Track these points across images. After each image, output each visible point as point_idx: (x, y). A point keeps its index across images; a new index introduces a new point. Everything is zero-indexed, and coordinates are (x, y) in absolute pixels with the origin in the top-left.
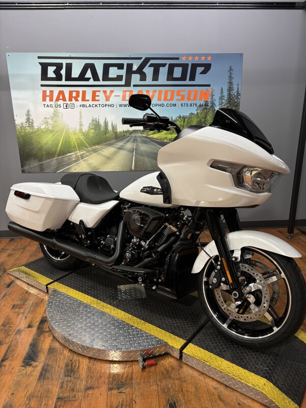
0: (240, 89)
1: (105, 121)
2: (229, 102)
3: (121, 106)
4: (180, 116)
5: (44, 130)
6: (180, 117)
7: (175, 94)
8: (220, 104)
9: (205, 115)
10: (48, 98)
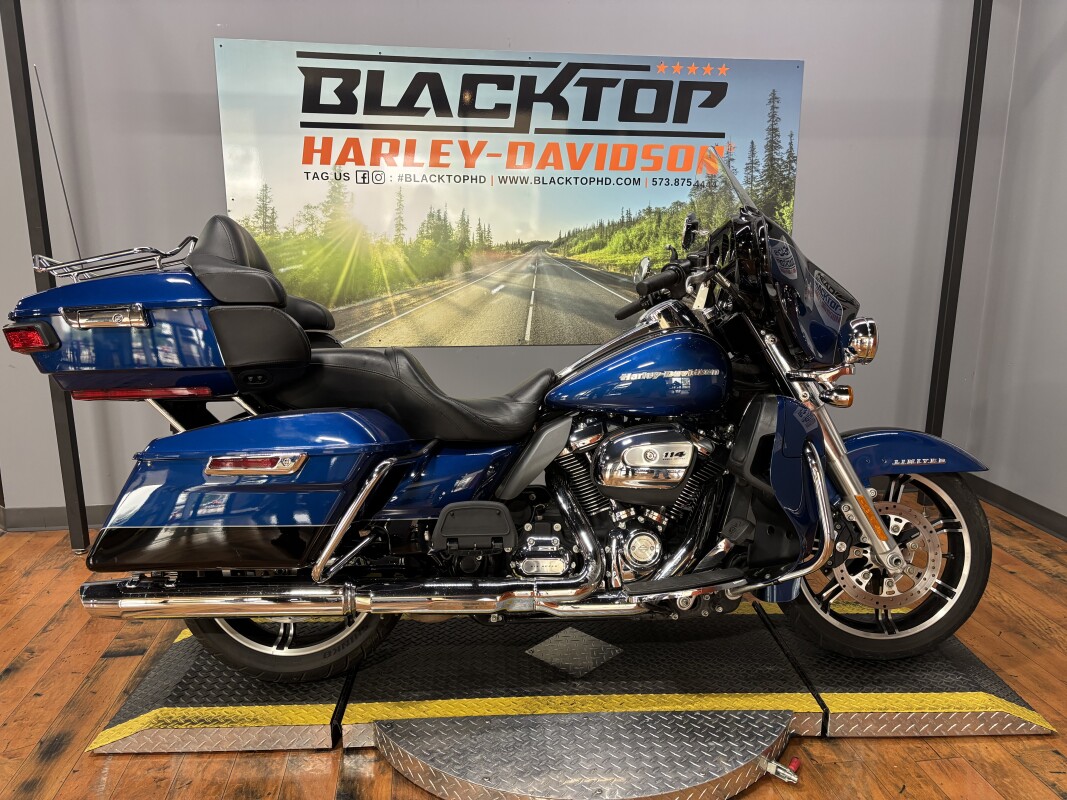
0: (795, 147)
1: (463, 220)
2: (770, 177)
3: (502, 180)
4: (649, 209)
5: (303, 238)
6: (649, 211)
7: (639, 153)
8: (747, 183)
9: (708, 210)
10: (317, 157)
